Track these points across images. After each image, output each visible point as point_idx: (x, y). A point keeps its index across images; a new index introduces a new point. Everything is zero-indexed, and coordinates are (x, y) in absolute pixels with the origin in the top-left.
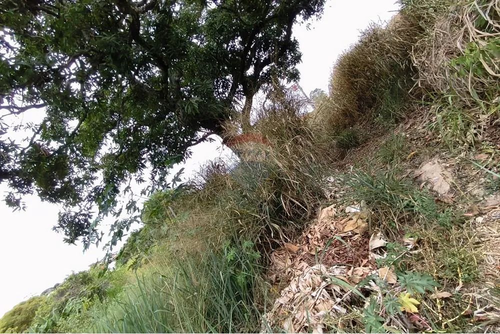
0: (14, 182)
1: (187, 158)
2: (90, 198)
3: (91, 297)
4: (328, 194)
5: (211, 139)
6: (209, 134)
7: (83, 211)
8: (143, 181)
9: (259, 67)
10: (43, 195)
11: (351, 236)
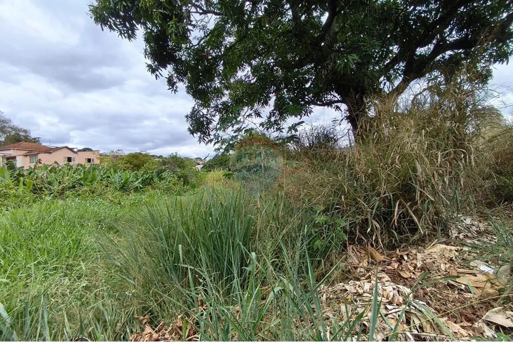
0: (177, 68)
1: (305, 115)
2: (216, 108)
3: (179, 177)
4: (454, 233)
5: (338, 108)
6: (338, 101)
7: (209, 115)
8: (260, 116)
9: (439, 49)
10: (189, 89)
11: (462, 290)
